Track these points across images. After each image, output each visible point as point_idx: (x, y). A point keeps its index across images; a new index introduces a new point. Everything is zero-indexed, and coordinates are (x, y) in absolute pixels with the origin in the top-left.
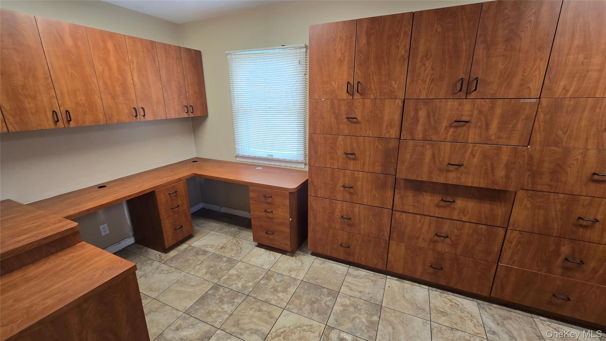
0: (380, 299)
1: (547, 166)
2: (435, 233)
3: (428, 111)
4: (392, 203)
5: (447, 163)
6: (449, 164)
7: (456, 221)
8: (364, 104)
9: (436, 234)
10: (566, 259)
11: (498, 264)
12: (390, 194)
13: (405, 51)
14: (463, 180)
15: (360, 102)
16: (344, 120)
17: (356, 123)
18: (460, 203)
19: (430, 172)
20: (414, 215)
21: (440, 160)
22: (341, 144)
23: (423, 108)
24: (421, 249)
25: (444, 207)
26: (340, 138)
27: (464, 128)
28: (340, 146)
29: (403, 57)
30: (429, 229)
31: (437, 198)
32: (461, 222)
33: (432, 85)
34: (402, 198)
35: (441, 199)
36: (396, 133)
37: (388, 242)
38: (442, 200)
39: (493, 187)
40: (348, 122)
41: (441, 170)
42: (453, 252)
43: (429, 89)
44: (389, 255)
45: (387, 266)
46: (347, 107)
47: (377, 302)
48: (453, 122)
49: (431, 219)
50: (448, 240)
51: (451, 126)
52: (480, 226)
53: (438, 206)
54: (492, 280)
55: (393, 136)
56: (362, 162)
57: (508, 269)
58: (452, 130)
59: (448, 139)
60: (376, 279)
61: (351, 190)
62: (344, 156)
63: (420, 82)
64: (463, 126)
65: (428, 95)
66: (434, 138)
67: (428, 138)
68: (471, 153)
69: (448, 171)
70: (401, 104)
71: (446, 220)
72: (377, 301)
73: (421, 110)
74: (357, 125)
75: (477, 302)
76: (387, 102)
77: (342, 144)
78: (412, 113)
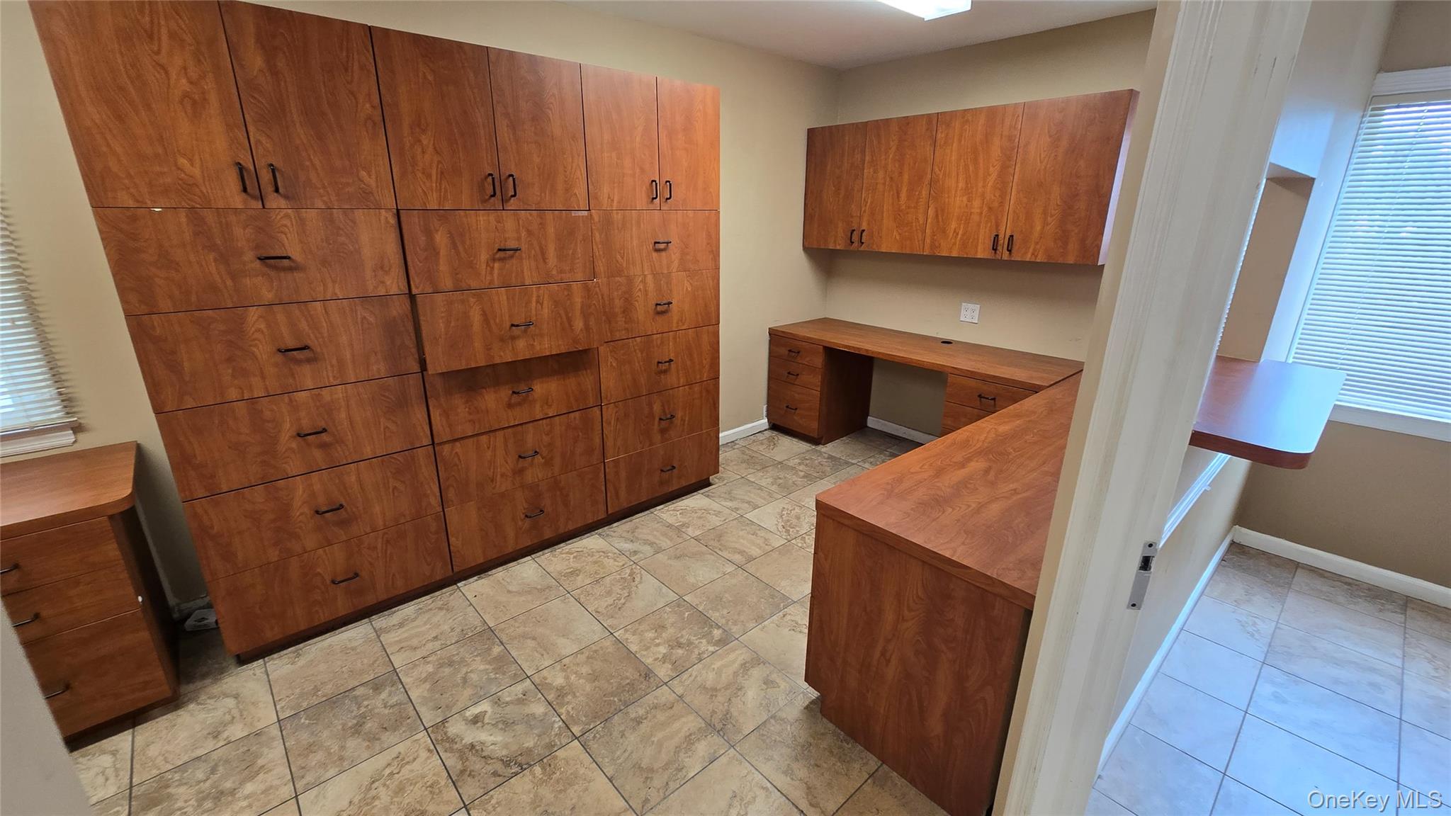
0: (477, 622)
1: (618, 303)
2: (517, 456)
3: (450, 233)
4: (429, 433)
5: (508, 324)
6: (513, 325)
7: (541, 422)
8: (302, 222)
9: (520, 457)
10: (660, 419)
11: (604, 462)
12: (419, 414)
13: (373, 107)
14: (538, 348)
15: (287, 216)
16: (253, 265)
17: (291, 269)
18: (539, 388)
19: (488, 348)
20: (475, 438)
21: (497, 321)
22: (259, 330)
23: (440, 227)
24: (502, 495)
25: (520, 404)
26: (253, 314)
27: (514, 261)
28: (257, 335)
29: (369, 118)
30: (506, 454)
31: (505, 393)
32: (548, 420)
33: (444, 184)
34: (446, 414)
35: (511, 392)
36: (398, 282)
37: (442, 513)
38: (514, 392)
39: (577, 348)
40: (266, 269)
41: (502, 340)
42: (550, 475)
43: (440, 189)
44: (452, 540)
45: (454, 563)
46: (251, 231)
47: (478, 628)
48: (495, 251)
49: (504, 435)
50: (538, 459)
51: (494, 260)
52: (572, 415)
53: (510, 406)
54: (604, 488)
55: (394, 290)
56: (334, 362)
57: (616, 462)
58: (497, 265)
59: (496, 284)
60: (442, 602)
61: (324, 437)
62: (279, 358)
63: (419, 175)
64: (512, 257)
65: (442, 203)
66: (474, 284)
67: (464, 286)
68: (537, 302)
69: (513, 338)
70: (393, 221)
71: (527, 425)
72: (476, 628)
73: (437, 231)
74: (295, 274)
75: (596, 534)
76: (359, 214)
77: (265, 330)
78: (422, 239)
